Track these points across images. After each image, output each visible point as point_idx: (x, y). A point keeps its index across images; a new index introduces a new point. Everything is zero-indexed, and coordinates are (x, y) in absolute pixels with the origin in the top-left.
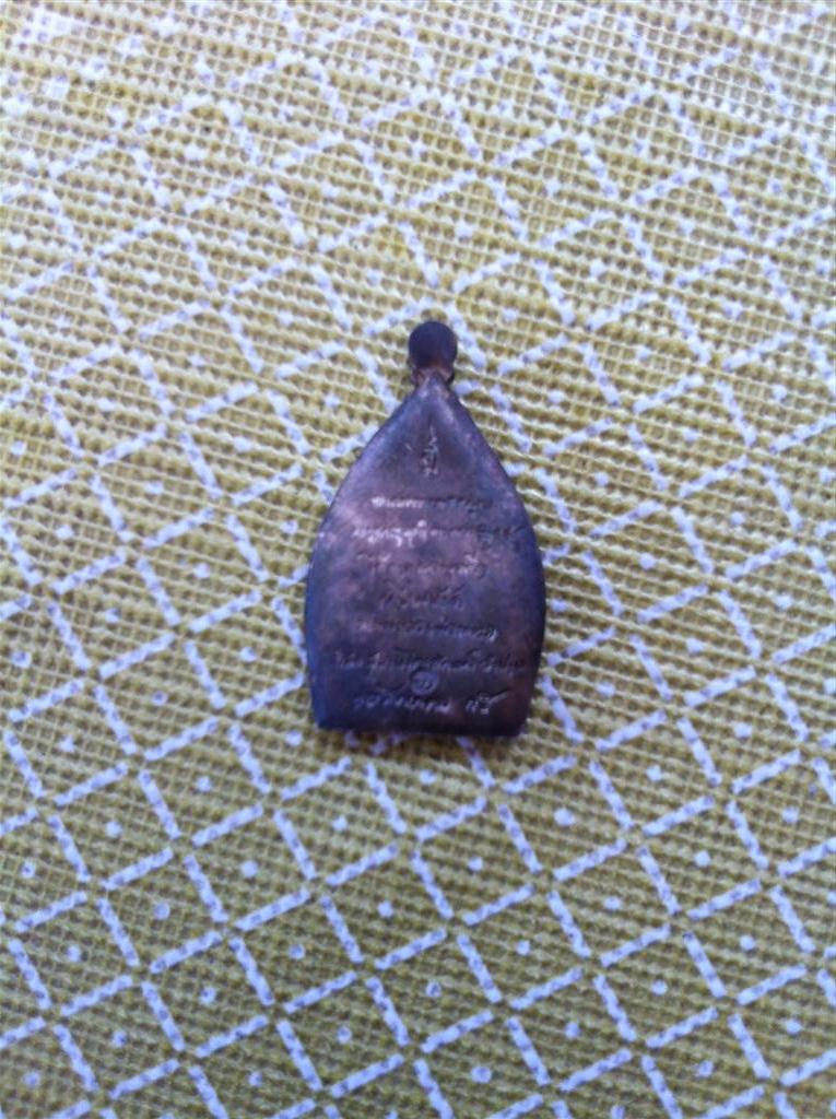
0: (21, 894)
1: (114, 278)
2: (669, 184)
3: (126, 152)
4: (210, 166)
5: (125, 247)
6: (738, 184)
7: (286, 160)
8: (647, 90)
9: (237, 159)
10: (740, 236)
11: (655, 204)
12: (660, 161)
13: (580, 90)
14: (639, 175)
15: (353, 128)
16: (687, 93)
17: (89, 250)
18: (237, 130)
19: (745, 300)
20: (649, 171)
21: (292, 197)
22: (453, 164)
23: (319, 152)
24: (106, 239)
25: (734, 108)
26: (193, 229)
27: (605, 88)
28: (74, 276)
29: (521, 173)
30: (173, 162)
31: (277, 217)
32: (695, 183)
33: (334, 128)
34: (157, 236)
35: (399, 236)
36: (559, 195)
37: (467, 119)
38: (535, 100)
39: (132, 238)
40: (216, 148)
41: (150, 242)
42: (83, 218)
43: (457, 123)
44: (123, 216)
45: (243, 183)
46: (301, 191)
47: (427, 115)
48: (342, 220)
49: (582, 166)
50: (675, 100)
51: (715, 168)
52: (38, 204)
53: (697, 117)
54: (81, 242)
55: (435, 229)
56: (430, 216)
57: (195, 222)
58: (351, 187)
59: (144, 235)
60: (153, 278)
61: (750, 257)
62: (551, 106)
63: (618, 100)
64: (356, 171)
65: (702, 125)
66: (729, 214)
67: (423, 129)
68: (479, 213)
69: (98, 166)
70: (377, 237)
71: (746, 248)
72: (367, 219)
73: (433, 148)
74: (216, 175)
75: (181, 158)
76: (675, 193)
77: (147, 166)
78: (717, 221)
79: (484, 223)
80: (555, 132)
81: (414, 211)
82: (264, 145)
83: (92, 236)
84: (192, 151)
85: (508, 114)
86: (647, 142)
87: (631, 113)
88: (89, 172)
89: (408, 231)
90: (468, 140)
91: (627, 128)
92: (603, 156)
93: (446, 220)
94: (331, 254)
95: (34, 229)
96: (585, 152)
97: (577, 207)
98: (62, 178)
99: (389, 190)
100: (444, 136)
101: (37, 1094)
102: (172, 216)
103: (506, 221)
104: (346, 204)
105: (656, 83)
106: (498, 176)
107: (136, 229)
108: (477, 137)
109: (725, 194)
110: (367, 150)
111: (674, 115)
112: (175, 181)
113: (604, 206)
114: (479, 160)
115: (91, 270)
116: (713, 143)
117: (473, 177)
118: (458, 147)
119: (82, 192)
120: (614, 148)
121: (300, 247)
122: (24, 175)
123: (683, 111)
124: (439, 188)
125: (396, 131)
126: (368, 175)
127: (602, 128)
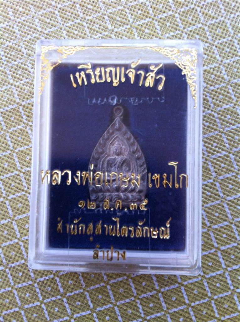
0: (25, 163)
1: (68, 32)
2: (195, 27)
3: (75, 5)
4: (93, 10)
5: (71, 25)
6: (210, 30)
7: (110, 11)
8: (193, 6)
9: (99, 9)
10: (209, 41)
11: (191, 31)
12: (193, 22)
13: (178, 4)
14: (188, 24)
15: (126, 6)
16: (202, 8)
17: (63, 25)
18: (100, 3)
19: (208, 55)
20: (190, 24)
21: (110, 19)
22: (147, 17)
23: (117, 10)
24: (67, 23)
25: (212, 12)
26: (87, 23)
27: (183, 4)
28: (59, 30)
29: (161, 21)
30: (85, 8)
31: (106, 23)
32: (200, 28)
33: (121, 5)
34: (79, 24)
35: (132, 30)
36: (169, 26)
37: (151, 7)
38: (167, 5)
39: (73, 23)
40: (95, 6)
41: (77, 25)
42: (63, 18)
43: (149, 8)
44: (72, 18)
45: (99, 15)
46: (112, 18)
47: (143, 5)
48: (120, 26)
49: (176, 21)
50: (199, 9)
51: (206, 25)
52: (54, 13)
53: (203, 13)
54: (62, 23)
55: (140, 30)
56: (139, 27)
57: (88, 21)
58: (123, 18)
59: (76, 23)
60: (76, 32)
61: (211, 46)
62: (171, 7)
63: (186, 8)
64: (125, 15)
65: (204, 15)
66: (207, 36)
67: (141, 8)
68: (151, 28)
69: (68, 7)
70: (127, 30)
71: (210, 44)
72: (125, 26)
73: (143, 13)
74: (94, 12)
75: (87, 8)
76: (196, 29)
77: (79, 8)
78: (204, 37)
79: (152, 30)
80: (170, 13)
81: (136, 25)
82: (105, 7)
83: (65, 22)
84: (89, 6)
85: (161, 7)
86: (191, 18)
87: (188, 11)
88: (66, 8)
89: (135, 30)
90: (151, 12)
91: (187, 14)
92: (181, 19)
93: (143, 29)
94: (116, 32)
95: (52, 18)
96: (177, 18)
97: (173, 30)
98: (60, 9)
99: (131, 20)
100: (146, 10)
101: (20, 209)
102: (83, 20)
103: (157, 31)
104: (122, 22)
105: (195, 5)
106: (156, 20)
107: (74, 21)
108: (153, 11)
109: (207, 31)
110: (128, 11)
111: (198, 12)
112: (85, 12)
113: (179, 30)
114: (153, 16)
115: (63, 29)
116: (206, 19)
117: (151, 20)
118: (148, 13)
119: (64, 12)
120: (183, 18)
121: (110, 30)
122: (52, 6)
123: (200, 12)
124: (143, 21)
125: (135, 8)
126: (127, 17)
127: (181, 13)
